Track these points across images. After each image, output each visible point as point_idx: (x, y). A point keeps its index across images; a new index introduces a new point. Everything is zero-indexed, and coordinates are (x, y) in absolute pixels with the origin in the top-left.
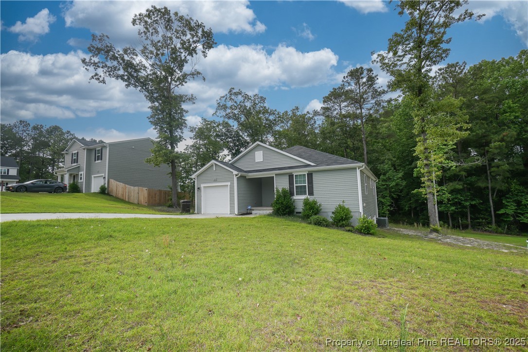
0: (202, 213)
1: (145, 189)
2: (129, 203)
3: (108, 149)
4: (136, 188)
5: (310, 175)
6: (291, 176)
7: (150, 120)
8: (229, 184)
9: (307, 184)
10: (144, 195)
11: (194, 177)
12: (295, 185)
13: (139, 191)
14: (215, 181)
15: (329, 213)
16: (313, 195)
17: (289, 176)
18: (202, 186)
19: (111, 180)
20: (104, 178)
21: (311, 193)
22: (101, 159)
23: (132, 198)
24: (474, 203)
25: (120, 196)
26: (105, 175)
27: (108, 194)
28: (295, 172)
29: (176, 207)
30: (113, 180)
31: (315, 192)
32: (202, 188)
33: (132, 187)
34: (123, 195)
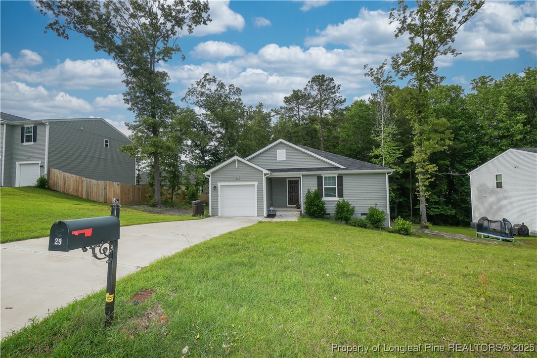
0: (219, 215)
1: (116, 184)
2: (88, 200)
3: (48, 128)
4: (102, 183)
5: (340, 178)
6: (320, 178)
7: (125, 97)
8: (256, 183)
9: (336, 187)
10: (114, 192)
11: (209, 174)
12: (324, 187)
13: (106, 185)
14: (238, 179)
15: (358, 215)
16: (343, 197)
17: (318, 177)
18: (219, 184)
19: (53, 170)
20: (42, 166)
21: (341, 195)
22: (35, 141)
23: (94, 194)
24: (401, 200)
25: (71, 191)
26: (43, 161)
27: (49, 189)
28: (325, 174)
29: (160, 207)
30: (56, 171)
31: (344, 194)
32: (219, 187)
33: (94, 181)
34: (77, 191)
